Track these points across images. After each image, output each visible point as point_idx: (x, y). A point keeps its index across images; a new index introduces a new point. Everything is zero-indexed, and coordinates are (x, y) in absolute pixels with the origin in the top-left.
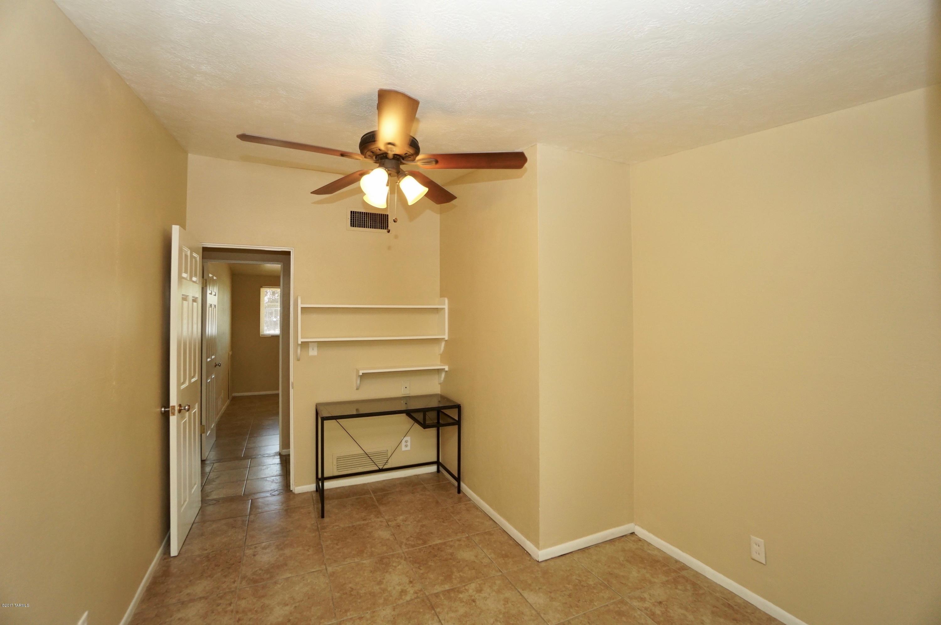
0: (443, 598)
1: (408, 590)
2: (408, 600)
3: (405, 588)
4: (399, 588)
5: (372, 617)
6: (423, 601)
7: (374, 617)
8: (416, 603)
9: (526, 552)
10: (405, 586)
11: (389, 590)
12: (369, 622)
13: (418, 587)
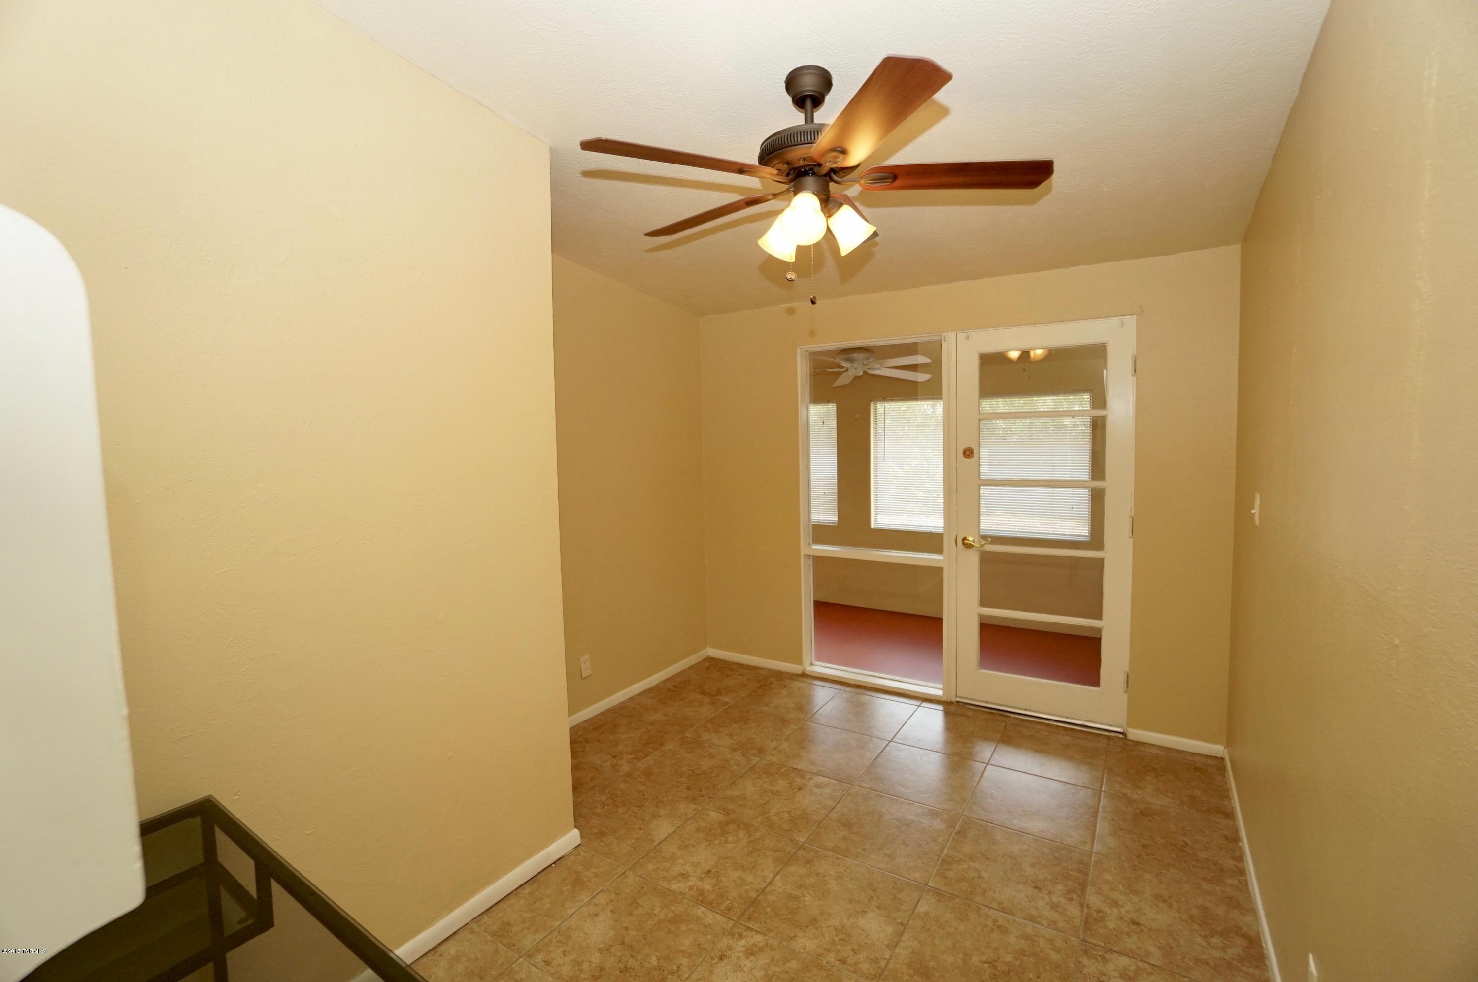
0: (728, 902)
1: (743, 949)
2: (763, 935)
3: (741, 955)
4: (748, 964)
5: (828, 950)
6: (749, 919)
7: (826, 950)
8: (761, 923)
9: (553, 865)
10: (739, 958)
11: (763, 972)
12: (838, 947)
13: (725, 942)
